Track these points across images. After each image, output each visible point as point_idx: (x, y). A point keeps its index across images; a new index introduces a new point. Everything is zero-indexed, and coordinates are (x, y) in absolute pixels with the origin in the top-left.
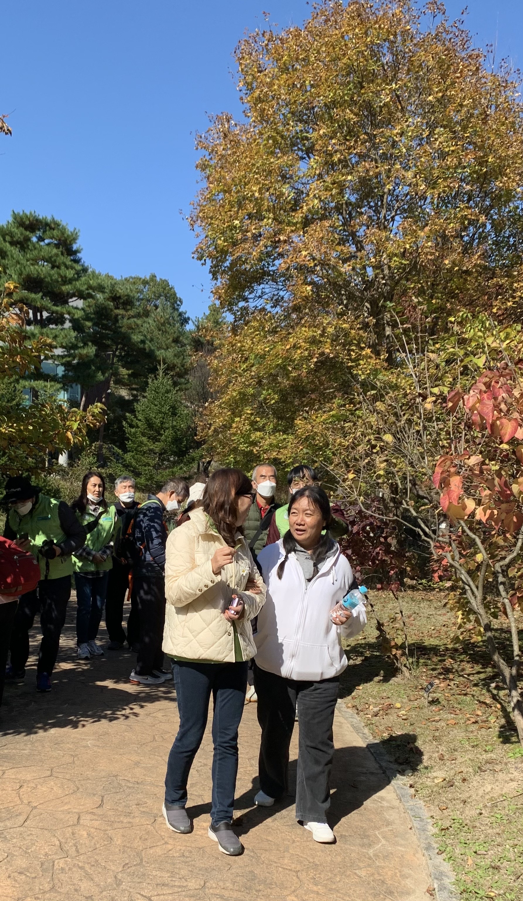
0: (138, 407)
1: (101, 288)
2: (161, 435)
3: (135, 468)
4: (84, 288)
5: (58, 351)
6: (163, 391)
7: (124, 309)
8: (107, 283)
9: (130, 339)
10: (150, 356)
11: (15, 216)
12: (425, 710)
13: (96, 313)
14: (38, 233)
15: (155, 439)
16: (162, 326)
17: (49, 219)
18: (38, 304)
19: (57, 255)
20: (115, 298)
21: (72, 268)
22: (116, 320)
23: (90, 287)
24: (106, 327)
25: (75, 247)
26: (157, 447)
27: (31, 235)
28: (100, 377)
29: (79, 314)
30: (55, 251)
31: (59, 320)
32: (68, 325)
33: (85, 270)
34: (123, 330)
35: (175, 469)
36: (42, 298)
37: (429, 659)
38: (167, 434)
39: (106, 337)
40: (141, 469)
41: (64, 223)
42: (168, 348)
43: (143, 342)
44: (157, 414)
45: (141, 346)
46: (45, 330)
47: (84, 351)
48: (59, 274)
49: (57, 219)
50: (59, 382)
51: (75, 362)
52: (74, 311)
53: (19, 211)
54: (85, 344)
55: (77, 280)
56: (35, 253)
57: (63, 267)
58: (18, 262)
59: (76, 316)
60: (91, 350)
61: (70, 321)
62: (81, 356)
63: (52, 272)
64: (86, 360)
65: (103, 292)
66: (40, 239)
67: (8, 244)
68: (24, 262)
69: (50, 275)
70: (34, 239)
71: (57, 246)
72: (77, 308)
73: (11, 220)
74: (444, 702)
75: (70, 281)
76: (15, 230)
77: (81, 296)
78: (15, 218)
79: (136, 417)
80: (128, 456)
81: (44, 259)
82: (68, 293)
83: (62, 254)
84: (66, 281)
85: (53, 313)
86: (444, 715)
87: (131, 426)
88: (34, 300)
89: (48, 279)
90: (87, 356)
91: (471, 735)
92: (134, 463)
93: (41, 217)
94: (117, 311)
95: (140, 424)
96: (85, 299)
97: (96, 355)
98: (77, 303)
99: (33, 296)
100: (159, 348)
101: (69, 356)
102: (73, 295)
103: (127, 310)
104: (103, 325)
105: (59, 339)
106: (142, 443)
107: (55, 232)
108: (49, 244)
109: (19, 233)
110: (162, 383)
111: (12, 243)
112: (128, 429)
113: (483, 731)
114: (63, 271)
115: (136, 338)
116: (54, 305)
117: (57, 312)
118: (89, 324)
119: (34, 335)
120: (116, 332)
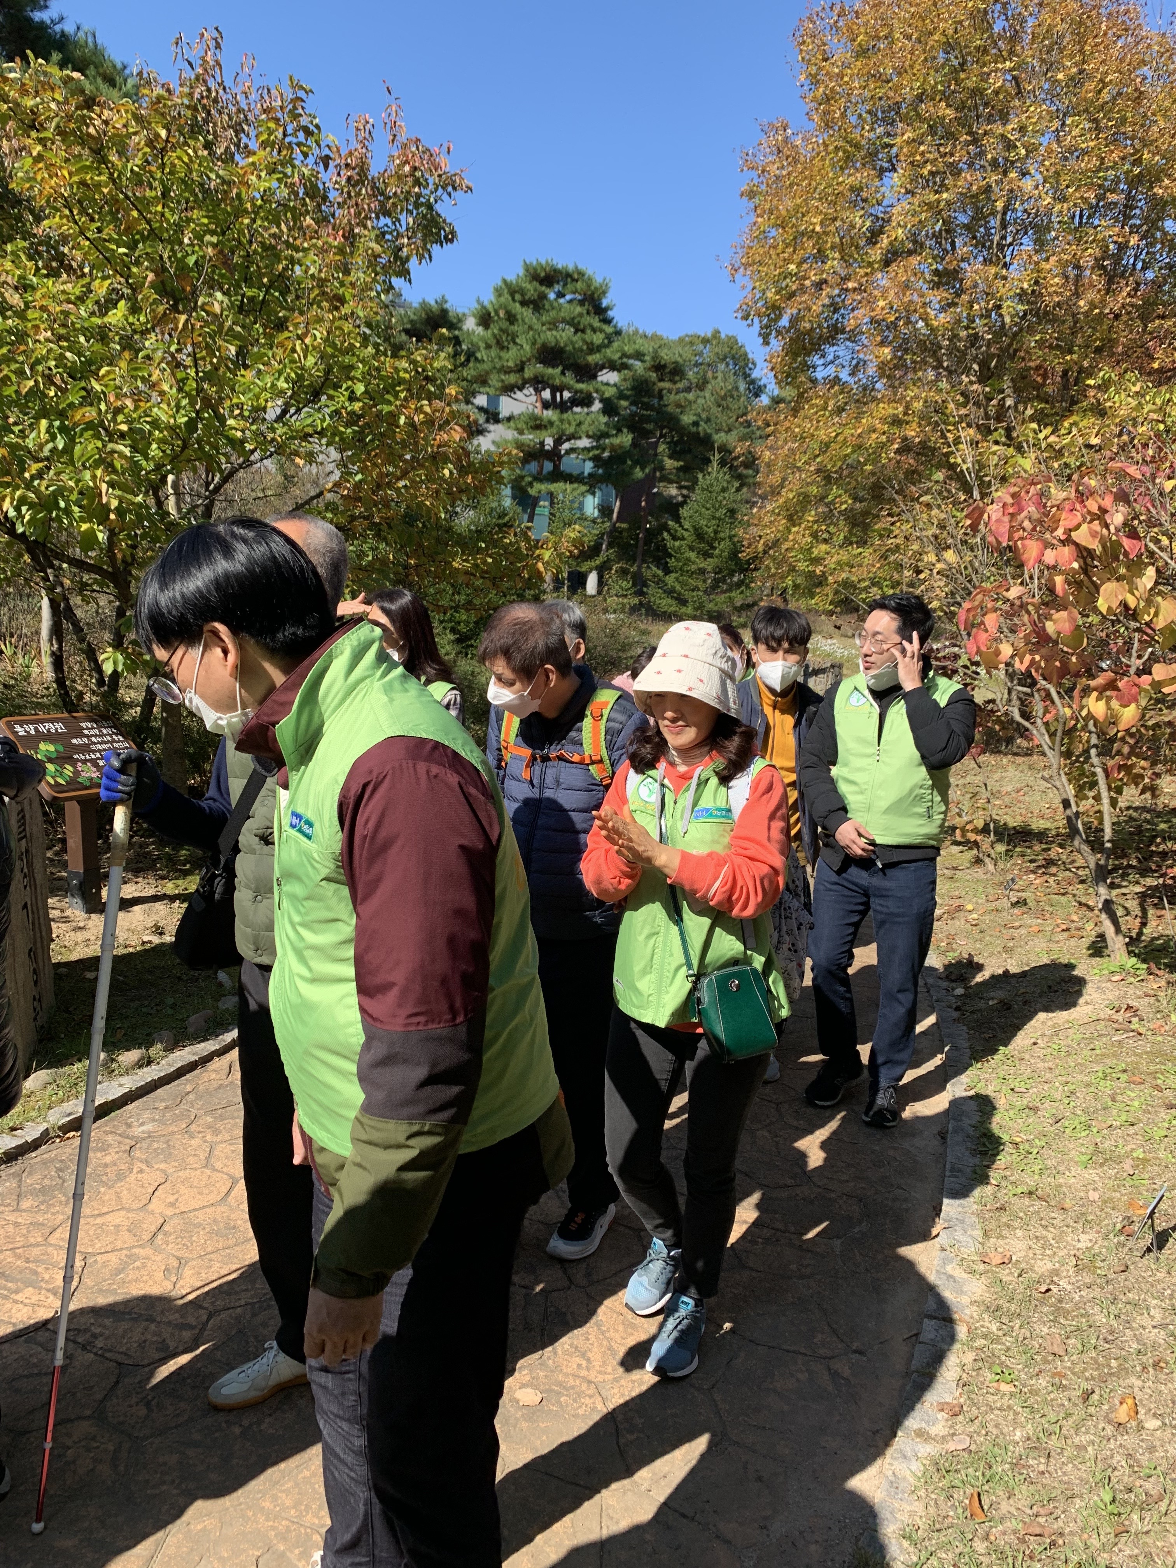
0: (684, 512)
1: (639, 356)
2: (714, 548)
3: (679, 594)
4: (616, 357)
5: (584, 443)
6: (717, 489)
7: (670, 380)
8: (647, 348)
9: (678, 421)
10: (706, 442)
11: (527, 268)
12: (1005, 914)
13: (633, 388)
14: (557, 287)
15: (706, 555)
16: (722, 402)
17: (571, 268)
18: (557, 382)
19: (581, 315)
20: (659, 367)
21: (602, 331)
22: (661, 397)
23: (624, 355)
24: (646, 406)
25: (605, 303)
26: (708, 564)
27: (547, 291)
28: (638, 474)
29: (610, 392)
30: (579, 309)
31: (585, 401)
32: (597, 406)
33: (618, 333)
34: (670, 409)
35: (733, 594)
36: (563, 373)
37: (1030, 847)
38: (723, 547)
39: (648, 420)
40: (687, 595)
41: (589, 272)
42: (730, 430)
43: (696, 424)
44: (709, 520)
45: (694, 429)
46: (565, 416)
47: (617, 441)
48: (584, 340)
49: (581, 267)
50: (584, 484)
51: (606, 454)
52: (604, 388)
53: (532, 260)
54: (619, 430)
55: (607, 346)
56: (553, 314)
57: (589, 331)
58: (530, 328)
59: (607, 395)
60: (625, 439)
61: (601, 401)
62: (613, 448)
63: (575, 338)
64: (620, 451)
65: (643, 361)
66: (560, 295)
67: (518, 305)
68: (537, 326)
69: (572, 343)
70: (552, 296)
71: (581, 303)
72: (607, 384)
73: (522, 272)
74: (1031, 904)
75: (599, 349)
76: (527, 286)
77: (613, 366)
78: (527, 270)
79: (681, 526)
80: (670, 579)
81: (563, 321)
82: (596, 365)
83: (588, 313)
84: (593, 349)
85: (576, 392)
86: (1028, 920)
87: (675, 538)
88: (552, 377)
89: (569, 348)
90: (621, 446)
91: (1055, 947)
92: (678, 588)
93: (560, 266)
94: (662, 385)
95: (686, 534)
96: (619, 371)
97: (634, 444)
98: (610, 377)
99: (550, 371)
100: (718, 431)
101: (597, 448)
102: (602, 367)
103: (675, 383)
104: (643, 403)
105: (584, 427)
106: (688, 560)
107: (579, 285)
108: (570, 301)
109: (531, 289)
110: (717, 479)
111: (524, 303)
112: (670, 543)
113: (1073, 942)
114: (589, 336)
115: (687, 419)
116: (578, 381)
117: (581, 391)
118: (624, 403)
119: (551, 423)
120: (660, 411)
